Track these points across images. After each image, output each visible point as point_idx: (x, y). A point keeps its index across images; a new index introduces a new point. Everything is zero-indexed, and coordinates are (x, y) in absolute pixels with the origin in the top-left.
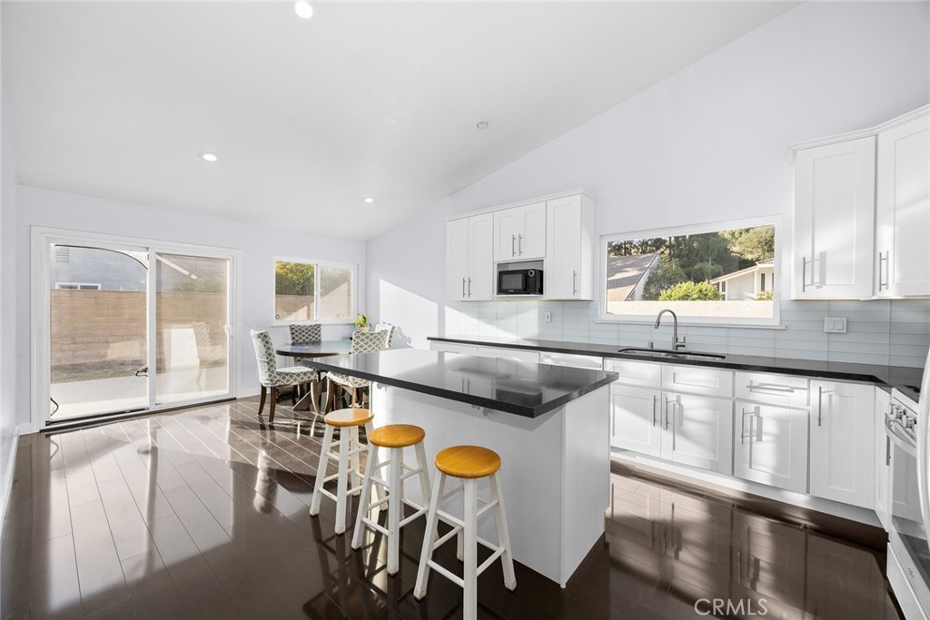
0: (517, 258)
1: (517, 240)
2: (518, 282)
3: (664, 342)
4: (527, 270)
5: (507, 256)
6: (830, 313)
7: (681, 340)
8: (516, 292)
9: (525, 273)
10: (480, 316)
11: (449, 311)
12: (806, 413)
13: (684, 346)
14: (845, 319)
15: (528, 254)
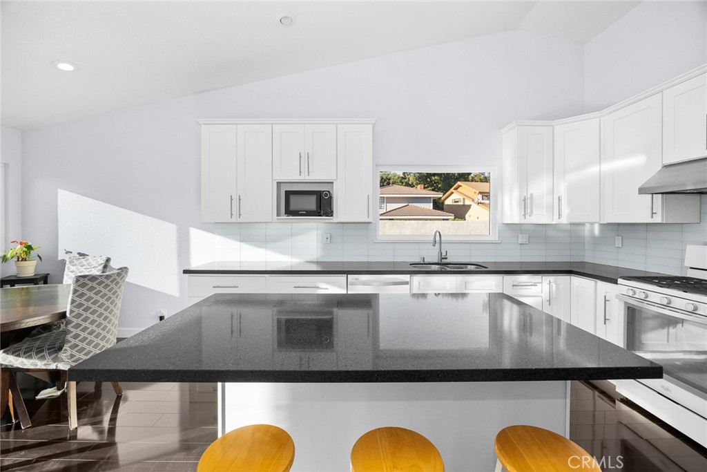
0: (304, 177)
1: (305, 160)
2: (311, 203)
3: (432, 255)
4: (320, 191)
5: (293, 175)
6: (522, 232)
7: (444, 254)
8: (309, 213)
9: (319, 194)
10: (243, 239)
11: (196, 235)
12: (541, 298)
13: (446, 258)
14: (528, 235)
15: (317, 174)
